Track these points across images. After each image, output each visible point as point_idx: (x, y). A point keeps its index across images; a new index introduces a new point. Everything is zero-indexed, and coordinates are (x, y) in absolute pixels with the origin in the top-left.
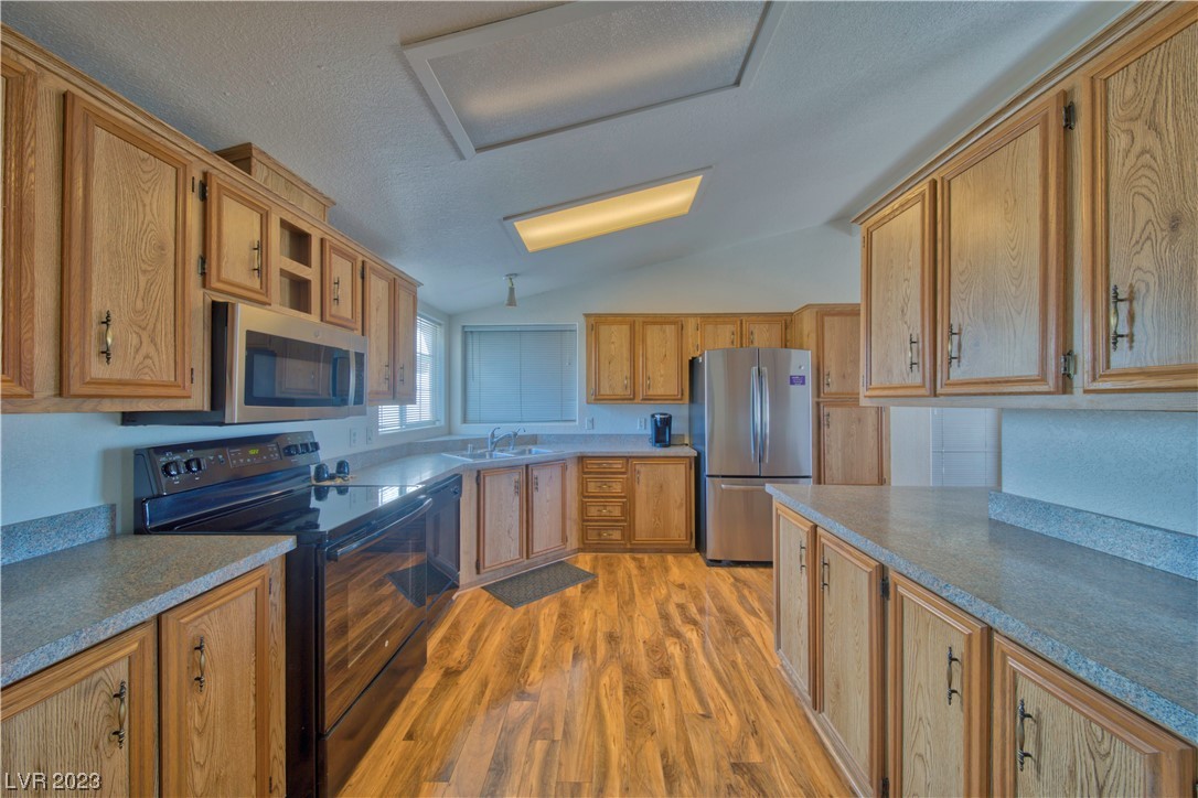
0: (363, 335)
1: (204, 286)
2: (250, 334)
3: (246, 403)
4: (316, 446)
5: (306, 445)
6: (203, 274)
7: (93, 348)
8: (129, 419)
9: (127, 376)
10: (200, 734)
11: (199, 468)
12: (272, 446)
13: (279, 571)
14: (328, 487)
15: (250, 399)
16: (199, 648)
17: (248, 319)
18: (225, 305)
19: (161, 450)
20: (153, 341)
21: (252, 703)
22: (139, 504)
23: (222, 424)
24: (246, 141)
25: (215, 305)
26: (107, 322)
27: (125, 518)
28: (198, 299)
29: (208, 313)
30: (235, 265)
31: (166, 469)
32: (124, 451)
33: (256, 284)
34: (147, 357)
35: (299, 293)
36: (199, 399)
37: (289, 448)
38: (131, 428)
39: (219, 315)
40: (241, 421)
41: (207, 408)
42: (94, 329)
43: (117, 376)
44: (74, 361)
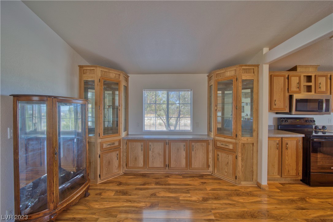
0: (330, 94)
1: (288, 93)
2: (296, 99)
3: (296, 111)
4: (314, 121)
5: (311, 121)
6: (288, 91)
7: (274, 104)
8: (277, 113)
9: (278, 107)
10: (287, 156)
11: (287, 122)
12: (302, 120)
13: (301, 140)
14: (319, 131)
15: (296, 110)
16: (287, 144)
17: (296, 97)
18: (292, 95)
19: (281, 118)
20: (281, 102)
21: (295, 158)
22: (278, 126)
23: (291, 114)
24: (296, 65)
25: (290, 95)
26: (275, 101)
27: (276, 127)
28: (287, 95)
29: (289, 97)
30: (294, 87)
31: (282, 121)
32: (276, 118)
33: (298, 90)
34: (280, 105)
35: (309, 89)
36: (287, 110)
37: (306, 121)
38: (277, 115)
39: (291, 97)
40: (295, 115)
41: (288, 112)
42: (274, 102)
43: (276, 107)
44: (272, 106)
